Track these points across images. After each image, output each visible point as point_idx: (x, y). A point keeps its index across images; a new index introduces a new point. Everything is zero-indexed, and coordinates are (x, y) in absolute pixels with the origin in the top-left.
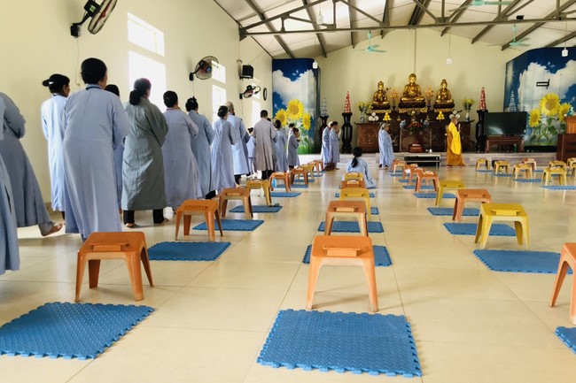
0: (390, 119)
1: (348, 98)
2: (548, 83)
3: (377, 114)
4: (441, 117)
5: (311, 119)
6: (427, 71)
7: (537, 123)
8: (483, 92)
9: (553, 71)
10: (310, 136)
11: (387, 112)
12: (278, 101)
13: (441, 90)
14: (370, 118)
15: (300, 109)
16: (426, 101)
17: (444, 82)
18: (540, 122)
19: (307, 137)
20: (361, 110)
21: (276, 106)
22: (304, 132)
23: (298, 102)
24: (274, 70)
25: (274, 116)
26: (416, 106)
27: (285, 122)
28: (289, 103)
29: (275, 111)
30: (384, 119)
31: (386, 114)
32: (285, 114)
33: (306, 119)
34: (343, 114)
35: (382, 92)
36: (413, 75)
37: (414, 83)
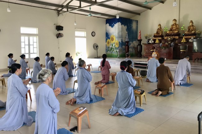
1: (140, 33)
4: (183, 40)
5: (120, 43)
6: (186, 17)
13: (190, 26)
14: (150, 42)
15: (114, 39)
20: (146, 38)
21: (107, 38)
22: (116, 48)
23: (114, 36)
24: (106, 23)
25: (106, 42)
26: (172, 36)
27: (109, 44)
28: (111, 37)
29: (106, 40)
30: (156, 42)
31: (157, 40)
32: (110, 41)
33: (116, 43)
34: (138, 40)
35: (160, 29)
36: (175, 20)
37: (175, 23)
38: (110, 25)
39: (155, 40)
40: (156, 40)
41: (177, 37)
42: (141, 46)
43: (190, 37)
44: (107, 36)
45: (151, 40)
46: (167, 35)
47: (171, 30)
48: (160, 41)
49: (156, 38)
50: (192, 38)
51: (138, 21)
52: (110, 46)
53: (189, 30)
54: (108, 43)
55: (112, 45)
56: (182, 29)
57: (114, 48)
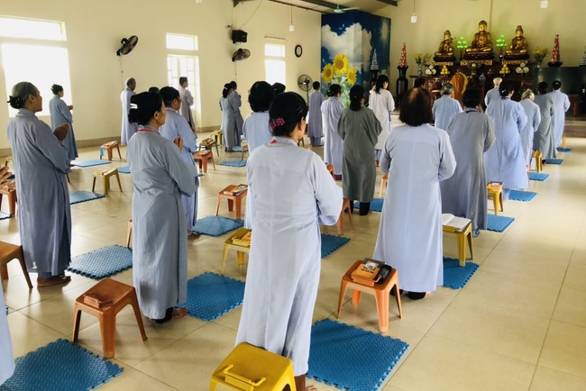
0: (446, 73)
1: (404, 49)
3: (435, 67)
4: (504, 70)
5: (357, 73)
11: (445, 65)
13: (515, 39)
14: (427, 72)
15: (345, 64)
16: (494, 52)
17: (520, 29)
20: (419, 61)
21: (324, 60)
23: (344, 57)
24: (323, 24)
25: (322, 70)
26: (480, 58)
27: (331, 77)
28: (335, 58)
29: (323, 66)
30: (442, 73)
31: (445, 67)
32: (331, 68)
33: (350, 74)
34: (399, 67)
35: (448, 42)
36: (483, 23)
37: (484, 31)
38: (332, 30)
39: (438, 69)
40: (442, 67)
41: (490, 63)
42: (406, 81)
43: (516, 62)
44: (326, 56)
45: (431, 67)
46: (468, 57)
47: (475, 45)
48: (452, 71)
49: (440, 64)
50: (523, 65)
51: (390, 19)
52: (333, 81)
53: (514, 45)
54: (329, 73)
55: (340, 79)
56: (500, 43)
57: (344, 85)
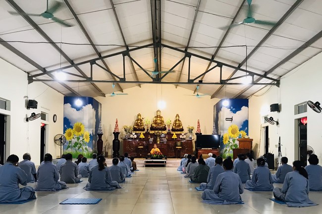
0: (144, 137)
1: (117, 123)
2: (232, 119)
3: (136, 134)
4: (174, 137)
5: (90, 135)
7: (227, 142)
8: (198, 122)
9: (235, 112)
10: (89, 147)
11: (142, 133)
12: (67, 123)
13: (176, 121)
14: (131, 136)
15: (83, 129)
16: (166, 127)
17: (178, 115)
18: (229, 141)
19: (87, 147)
20: (126, 130)
21: (65, 126)
22: (85, 144)
23: (81, 124)
24: (65, 103)
27: (72, 137)
28: (75, 125)
30: (140, 137)
31: (142, 134)
32: (72, 131)
33: (86, 135)
34: (114, 133)
35: (140, 120)
36: (159, 111)
37: (160, 116)
38: (73, 107)
39: (138, 135)
42: (119, 141)
43: (179, 132)
50: (183, 134)
51: (101, 105)
52: (73, 140)
54: (70, 134)
55: (78, 139)
57: (81, 142)
